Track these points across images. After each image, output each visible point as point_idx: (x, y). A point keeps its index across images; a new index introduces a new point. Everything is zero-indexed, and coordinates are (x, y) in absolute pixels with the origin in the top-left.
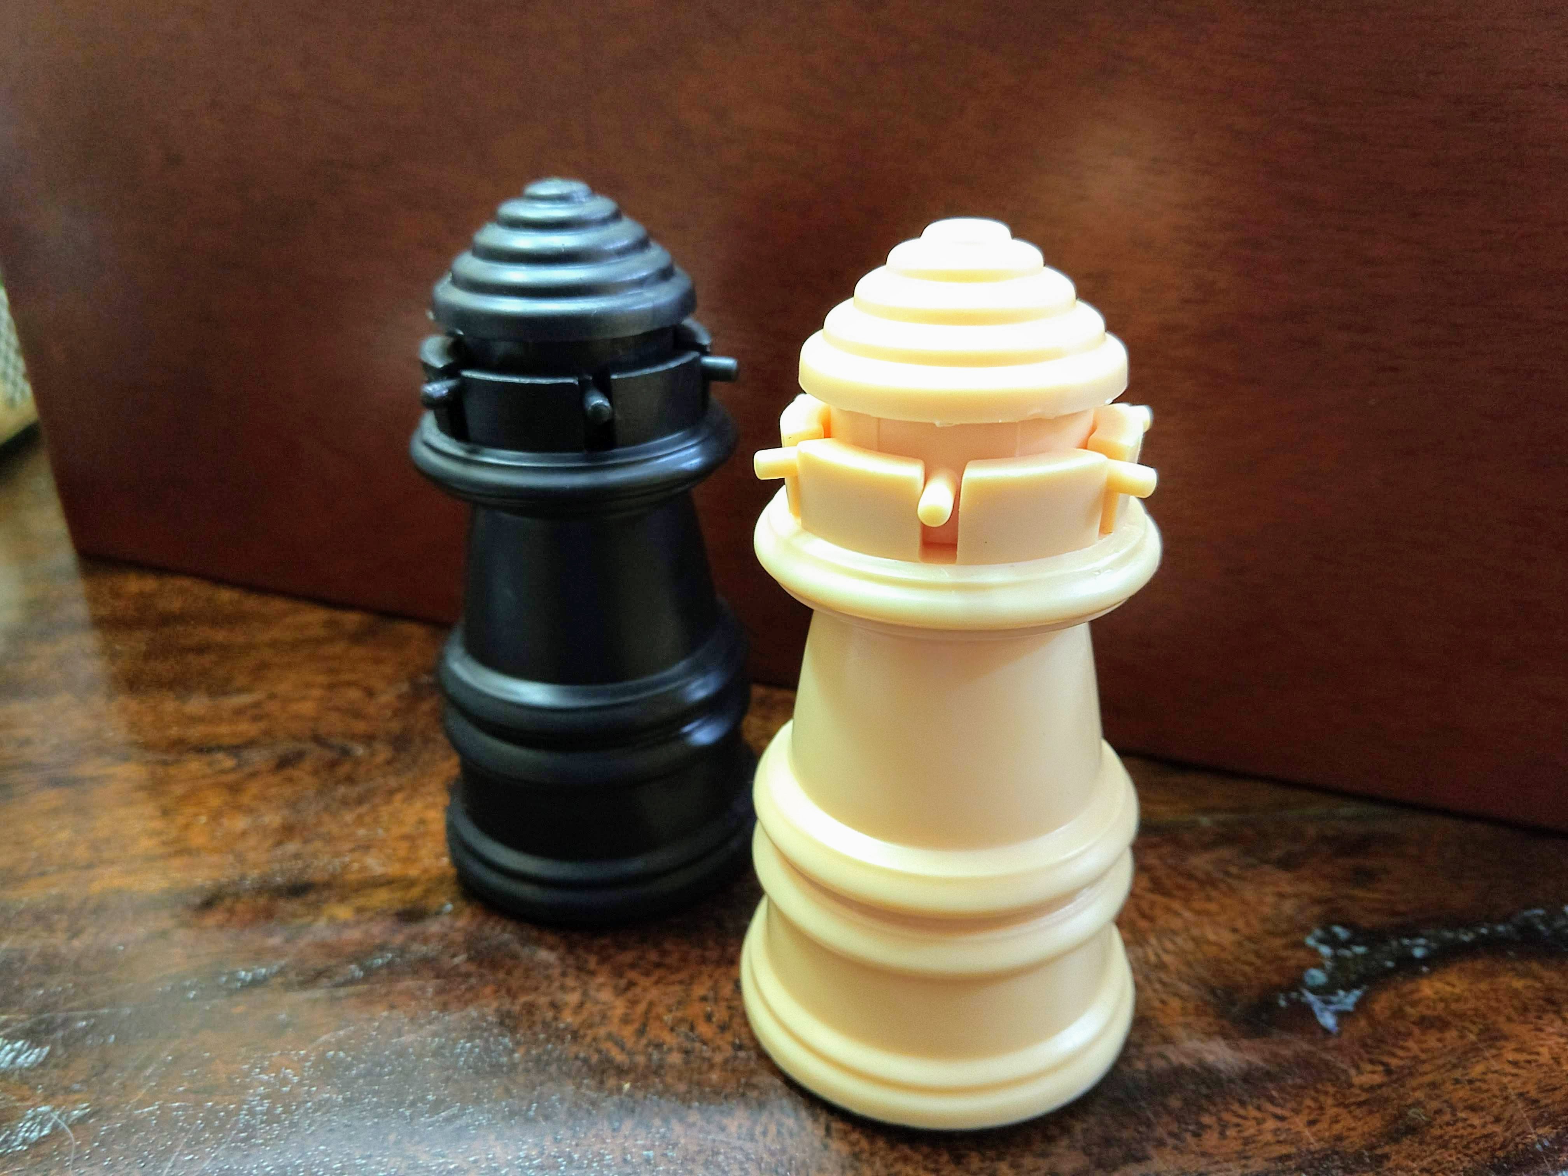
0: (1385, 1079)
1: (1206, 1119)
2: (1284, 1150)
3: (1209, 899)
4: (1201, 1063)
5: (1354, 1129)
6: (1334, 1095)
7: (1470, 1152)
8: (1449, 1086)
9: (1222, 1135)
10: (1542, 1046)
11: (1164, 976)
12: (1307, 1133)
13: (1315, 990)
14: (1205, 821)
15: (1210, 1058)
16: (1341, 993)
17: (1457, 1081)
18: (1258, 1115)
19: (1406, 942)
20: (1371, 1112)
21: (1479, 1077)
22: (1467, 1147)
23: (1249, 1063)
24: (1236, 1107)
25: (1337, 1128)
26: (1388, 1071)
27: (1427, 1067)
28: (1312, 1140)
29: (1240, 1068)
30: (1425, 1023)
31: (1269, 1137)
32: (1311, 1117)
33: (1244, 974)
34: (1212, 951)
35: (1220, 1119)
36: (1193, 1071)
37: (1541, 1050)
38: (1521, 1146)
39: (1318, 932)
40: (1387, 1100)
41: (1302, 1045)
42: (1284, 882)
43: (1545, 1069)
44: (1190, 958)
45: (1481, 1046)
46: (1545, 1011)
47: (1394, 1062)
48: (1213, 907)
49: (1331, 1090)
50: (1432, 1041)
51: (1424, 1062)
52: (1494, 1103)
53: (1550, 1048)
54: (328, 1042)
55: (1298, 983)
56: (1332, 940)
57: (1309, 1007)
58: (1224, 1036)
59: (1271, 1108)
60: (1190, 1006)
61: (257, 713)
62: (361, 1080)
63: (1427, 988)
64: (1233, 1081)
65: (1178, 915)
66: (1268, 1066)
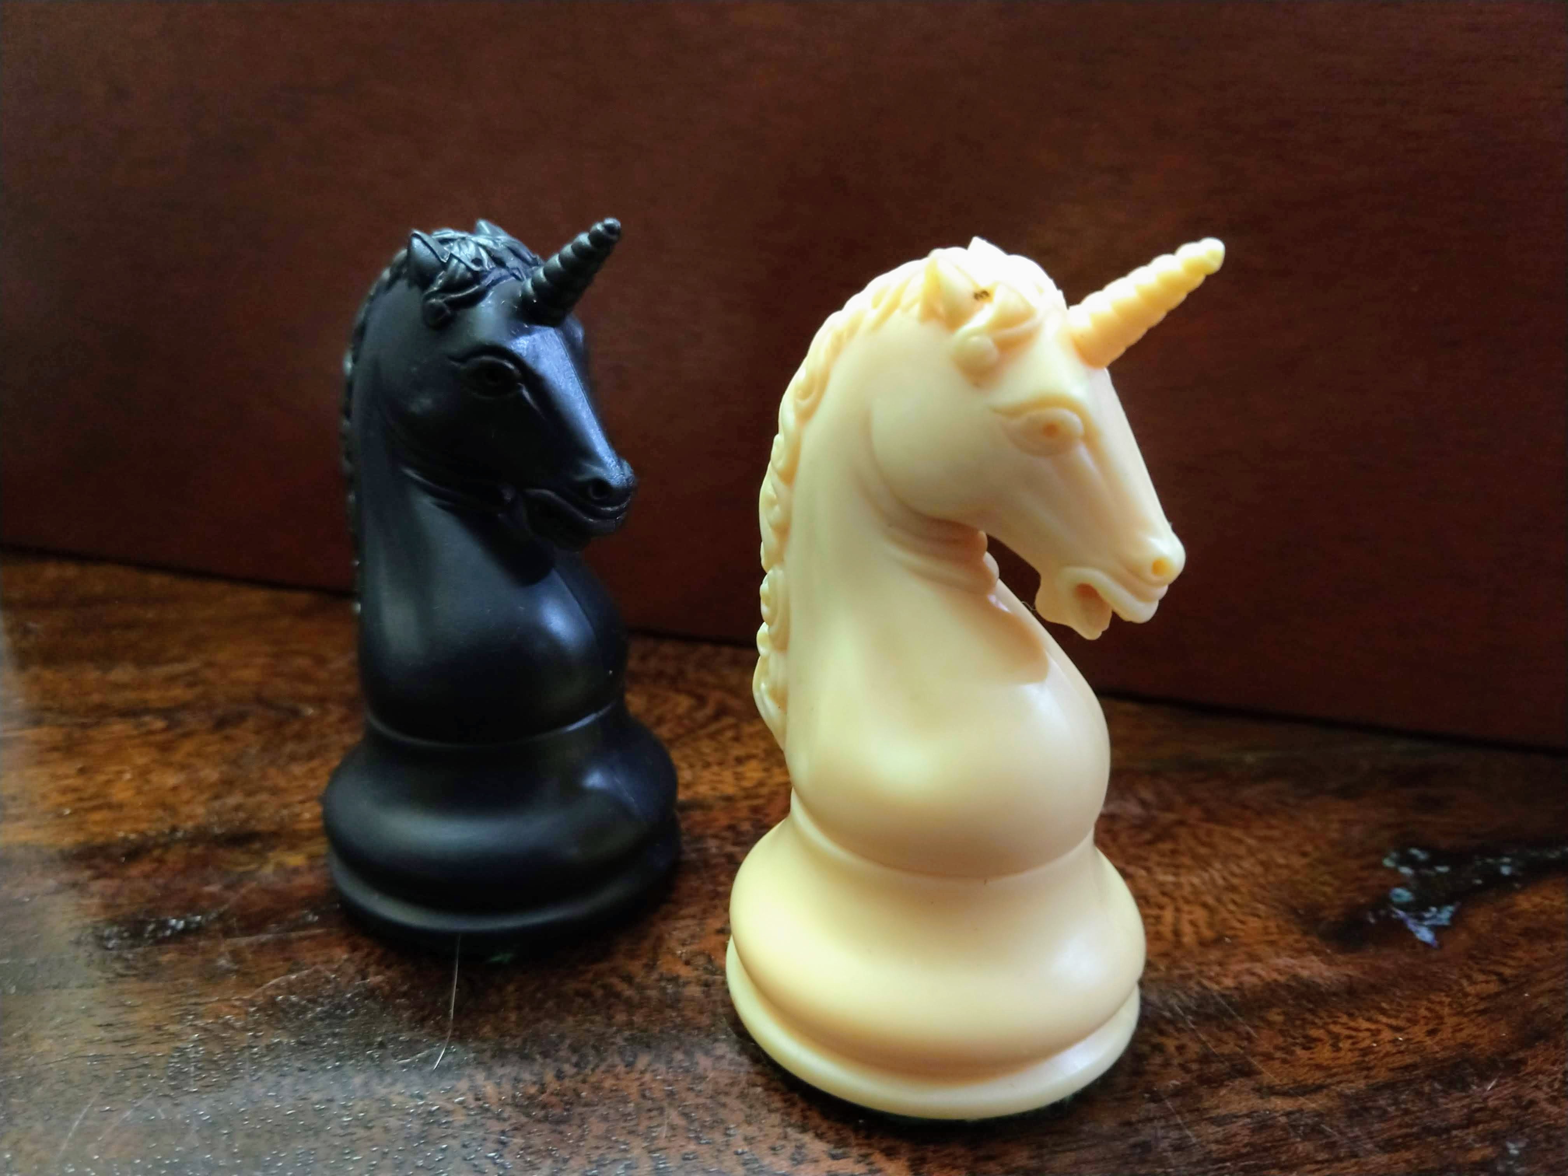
0: (1502, 988)
1: (1314, 1032)
2: (1408, 1060)
3: (1270, 827)
4: (1296, 978)
5: (1481, 1036)
6: (1450, 1005)
9: (1336, 1048)
11: (1236, 897)
12: (1429, 1042)
13: (1405, 907)
14: (1250, 758)
15: (1305, 973)
16: (1434, 909)
18: (1372, 1026)
19: (1490, 860)
20: (1494, 1020)
23: (1349, 977)
24: (1344, 1019)
25: (1462, 1036)
26: (1503, 980)
27: (1543, 975)
28: (1436, 1048)
29: (1341, 982)
30: (1531, 935)
31: (1389, 1048)
32: (1430, 1027)
33: (1324, 894)
34: (1284, 874)
35: (1329, 1032)
36: (1288, 987)
39: (1395, 855)
40: (1509, 1007)
41: (1403, 958)
42: (1347, 809)
44: (1262, 880)
47: (1507, 972)
48: (1276, 833)
49: (1447, 1000)
50: (1542, 949)
51: (1539, 970)
54: (277, 987)
55: (1383, 901)
56: (1411, 861)
57: (1401, 923)
58: (1317, 953)
59: (1384, 1020)
60: (1272, 924)
61: (192, 680)
62: (318, 1024)
63: (1526, 902)
64: (1335, 994)
65: (1240, 841)
66: (1372, 980)
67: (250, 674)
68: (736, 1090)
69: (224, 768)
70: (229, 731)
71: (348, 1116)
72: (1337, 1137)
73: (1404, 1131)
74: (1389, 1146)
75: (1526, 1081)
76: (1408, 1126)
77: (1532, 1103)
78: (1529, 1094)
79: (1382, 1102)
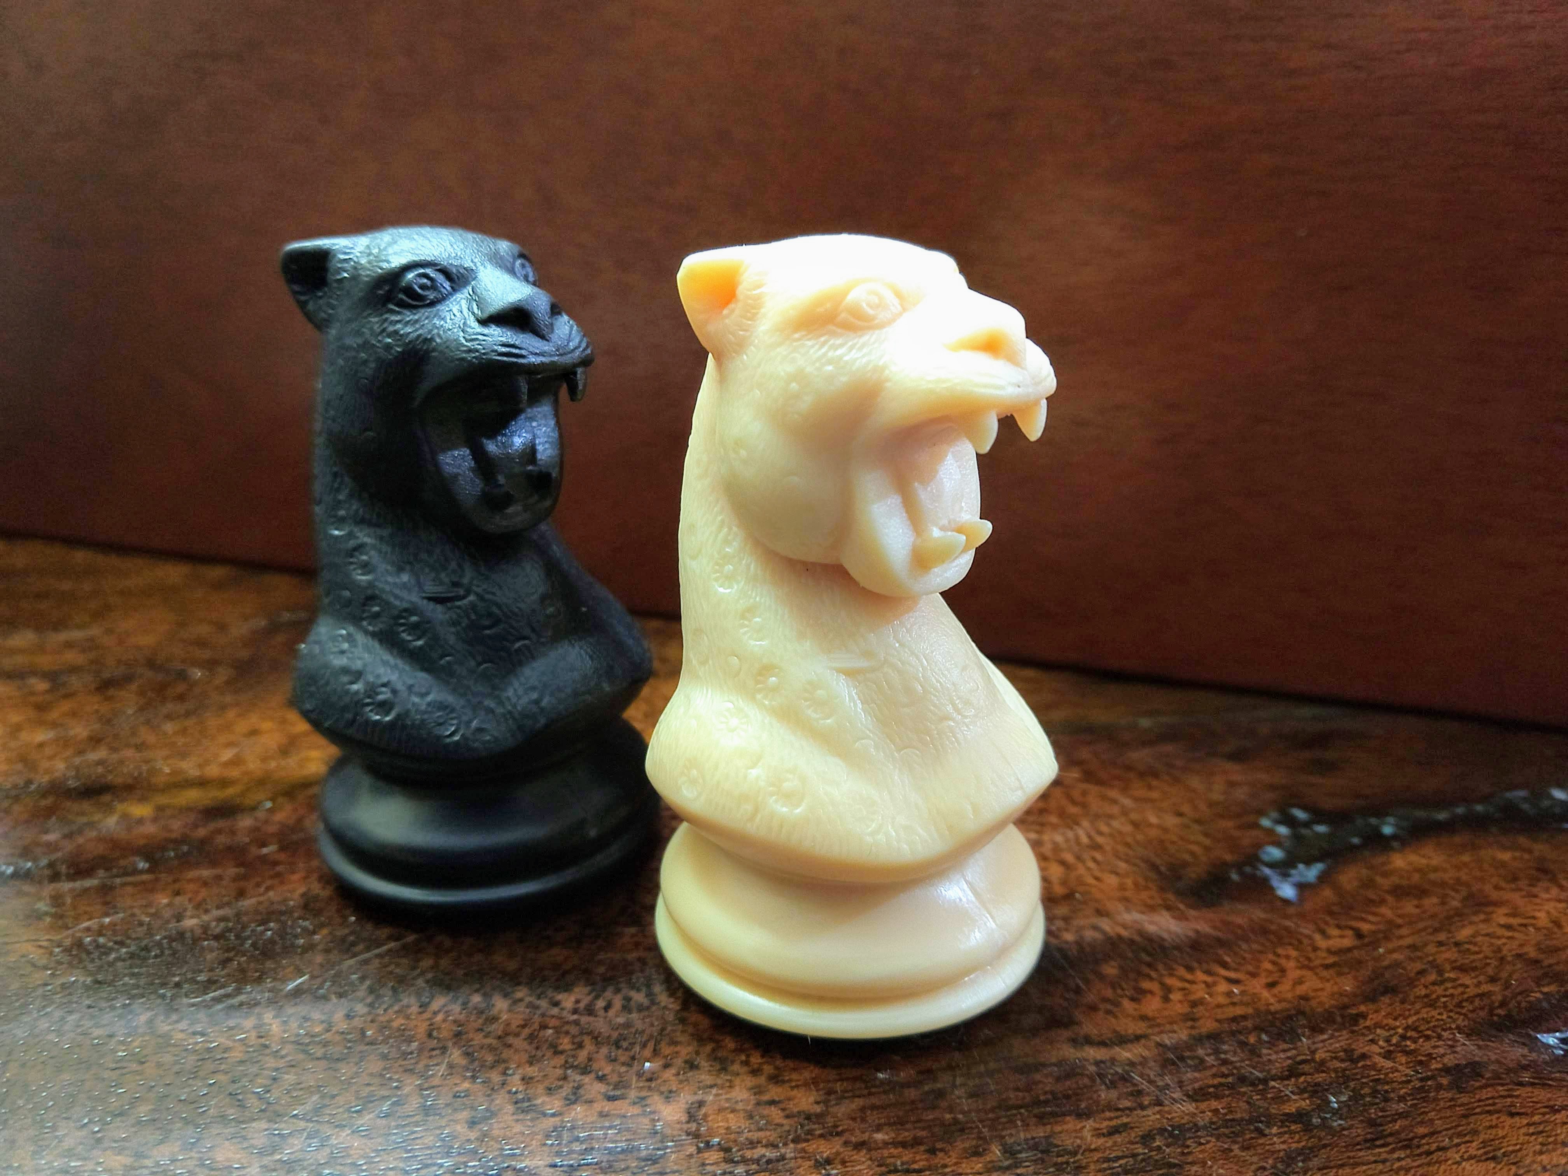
0: (1356, 943)
1: (1146, 985)
2: (1239, 1011)
3: (1150, 788)
4: (1141, 933)
5: (1322, 989)
6: (1297, 959)
7: (1464, 1011)
8: (1431, 949)
9: (1166, 999)
10: (1539, 911)
11: (1098, 856)
12: (1265, 994)
13: (1272, 865)
14: (1145, 722)
15: (1151, 928)
16: (1301, 866)
17: (1440, 944)
18: (1209, 979)
19: (1373, 821)
20: (1340, 974)
21: (1467, 940)
22: (1459, 1005)
23: (1197, 932)
24: (1182, 972)
25: (1301, 990)
26: (1359, 935)
27: (1404, 931)
28: (1272, 1000)
29: (1187, 937)
30: (1400, 892)
31: (1222, 1000)
32: (1270, 980)
33: (1192, 854)
34: (1153, 833)
35: (1162, 984)
36: (1132, 942)
37: (1538, 914)
38: (1524, 1004)
39: (1275, 815)
40: (1360, 962)
41: (1258, 914)
42: (1236, 771)
43: (1545, 932)
44: (1129, 840)
45: (1466, 911)
46: (1539, 880)
47: (1365, 927)
48: (1155, 795)
49: (1294, 953)
50: (1409, 907)
51: (1400, 926)
52: (1489, 964)
53: (1548, 913)
54: (88, 929)
55: (1253, 859)
56: (1290, 821)
57: (1265, 881)
58: (1168, 908)
59: (1223, 972)
60: (1129, 882)
61: (91, 645)
62: (119, 964)
63: (1400, 861)
64: (1177, 948)
65: (1114, 802)
66: (1219, 934)
67: (147, 640)
68: (526, 1031)
69: (97, 726)
70: (111, 692)
71: (124, 1051)
72: (1144, 1085)
73: (1216, 1081)
74: (1198, 1095)
75: (1363, 1035)
76: (1224, 1076)
77: (1364, 1056)
78: (1361, 1046)
79: (1200, 1052)
